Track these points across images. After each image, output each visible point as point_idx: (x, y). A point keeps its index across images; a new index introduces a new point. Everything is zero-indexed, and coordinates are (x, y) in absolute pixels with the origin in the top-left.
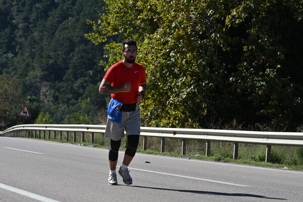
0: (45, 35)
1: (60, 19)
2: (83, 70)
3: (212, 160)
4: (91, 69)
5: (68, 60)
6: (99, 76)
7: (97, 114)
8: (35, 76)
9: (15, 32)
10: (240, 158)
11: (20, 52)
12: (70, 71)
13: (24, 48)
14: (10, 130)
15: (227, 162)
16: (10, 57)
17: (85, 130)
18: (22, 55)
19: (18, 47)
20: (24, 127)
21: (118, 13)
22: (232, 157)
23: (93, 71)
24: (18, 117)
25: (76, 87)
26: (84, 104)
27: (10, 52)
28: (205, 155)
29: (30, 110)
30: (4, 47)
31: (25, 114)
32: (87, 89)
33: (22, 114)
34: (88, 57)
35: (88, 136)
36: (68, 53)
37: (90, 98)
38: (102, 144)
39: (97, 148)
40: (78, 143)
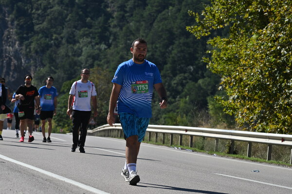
0: (142, 25)
1: (160, 8)
2: (182, 66)
4: (192, 65)
5: (167, 54)
6: (200, 72)
7: (197, 115)
9: (109, 21)
11: (114, 43)
12: (168, 66)
13: (119, 39)
14: (101, 129)
16: (103, 49)
17: (184, 132)
18: (117, 46)
19: (112, 38)
20: (116, 126)
21: (223, 4)
23: (194, 67)
25: (174, 84)
26: (182, 103)
27: (103, 42)
30: (97, 38)
32: (187, 87)
34: (189, 51)
35: (186, 139)
36: (167, 46)
37: (190, 97)
38: (202, 149)
39: (196, 152)
40: (175, 146)
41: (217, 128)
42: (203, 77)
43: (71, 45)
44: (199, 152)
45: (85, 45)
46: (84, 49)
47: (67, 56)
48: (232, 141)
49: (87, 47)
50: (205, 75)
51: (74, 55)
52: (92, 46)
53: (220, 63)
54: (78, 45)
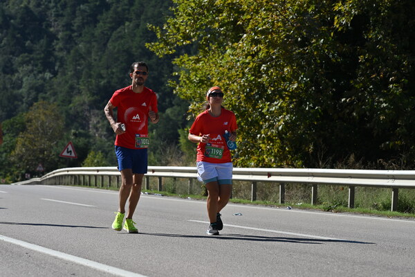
0: (94, 46)
1: (114, 24)
3: (320, 210)
4: (158, 92)
6: (167, 100)
7: (165, 151)
8: (82, 102)
9: (53, 44)
10: (357, 206)
11: (60, 70)
13: (66, 65)
14: (50, 176)
15: (340, 211)
16: (48, 78)
17: (150, 173)
18: (64, 74)
19: (58, 64)
20: (68, 171)
21: (189, 15)
22: (346, 206)
23: (160, 94)
24: (60, 158)
27: (48, 70)
28: (310, 203)
29: (76, 148)
30: (40, 65)
31: (69, 154)
33: (65, 153)
34: (153, 75)
35: (154, 181)
37: (157, 130)
38: (173, 192)
39: (166, 197)
42: (172, 105)
43: (9, 76)
44: (170, 196)
45: (25, 75)
46: (24, 79)
49: (29, 76)
50: (173, 103)
51: (13, 88)
52: (34, 75)
53: (189, 87)
54: (16, 75)
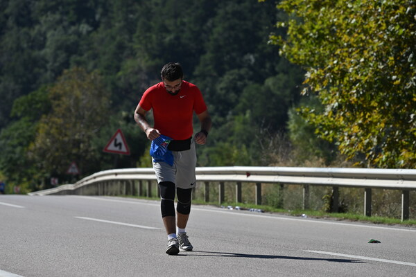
2: (234, 54)
4: (252, 52)
5: (203, 35)
6: (268, 65)
7: (266, 145)
8: (136, 69)
12: (208, 56)
13: (112, 12)
14: (89, 182)
16: (84, 32)
17: (243, 178)
18: (109, 26)
19: (100, 10)
20: (116, 174)
23: (257, 55)
24: (104, 154)
25: (221, 89)
26: (238, 123)
27: (84, 20)
30: (72, 12)
31: (117, 149)
32: (245, 93)
33: (112, 147)
34: (245, 27)
35: (250, 190)
36: (202, 20)
37: (252, 111)
38: (279, 206)
39: (268, 214)
40: (229, 204)
41: (306, 166)
42: (274, 73)
43: (25, 30)
44: (275, 212)
45: (49, 28)
46: (49, 35)
47: (19, 49)
48: (334, 189)
49: (55, 30)
50: (277, 69)
51: (32, 48)
52: (64, 27)
54: (37, 27)
